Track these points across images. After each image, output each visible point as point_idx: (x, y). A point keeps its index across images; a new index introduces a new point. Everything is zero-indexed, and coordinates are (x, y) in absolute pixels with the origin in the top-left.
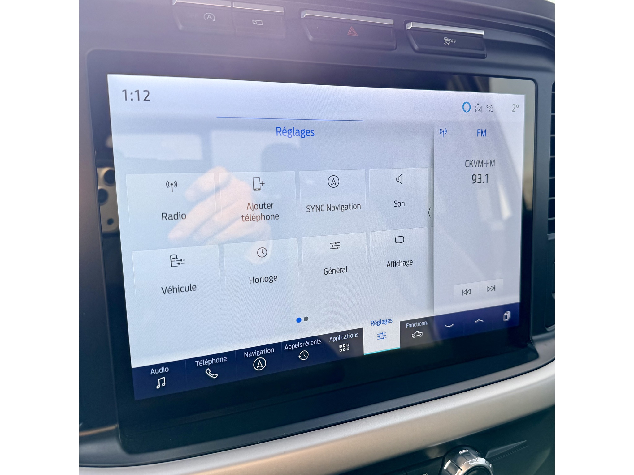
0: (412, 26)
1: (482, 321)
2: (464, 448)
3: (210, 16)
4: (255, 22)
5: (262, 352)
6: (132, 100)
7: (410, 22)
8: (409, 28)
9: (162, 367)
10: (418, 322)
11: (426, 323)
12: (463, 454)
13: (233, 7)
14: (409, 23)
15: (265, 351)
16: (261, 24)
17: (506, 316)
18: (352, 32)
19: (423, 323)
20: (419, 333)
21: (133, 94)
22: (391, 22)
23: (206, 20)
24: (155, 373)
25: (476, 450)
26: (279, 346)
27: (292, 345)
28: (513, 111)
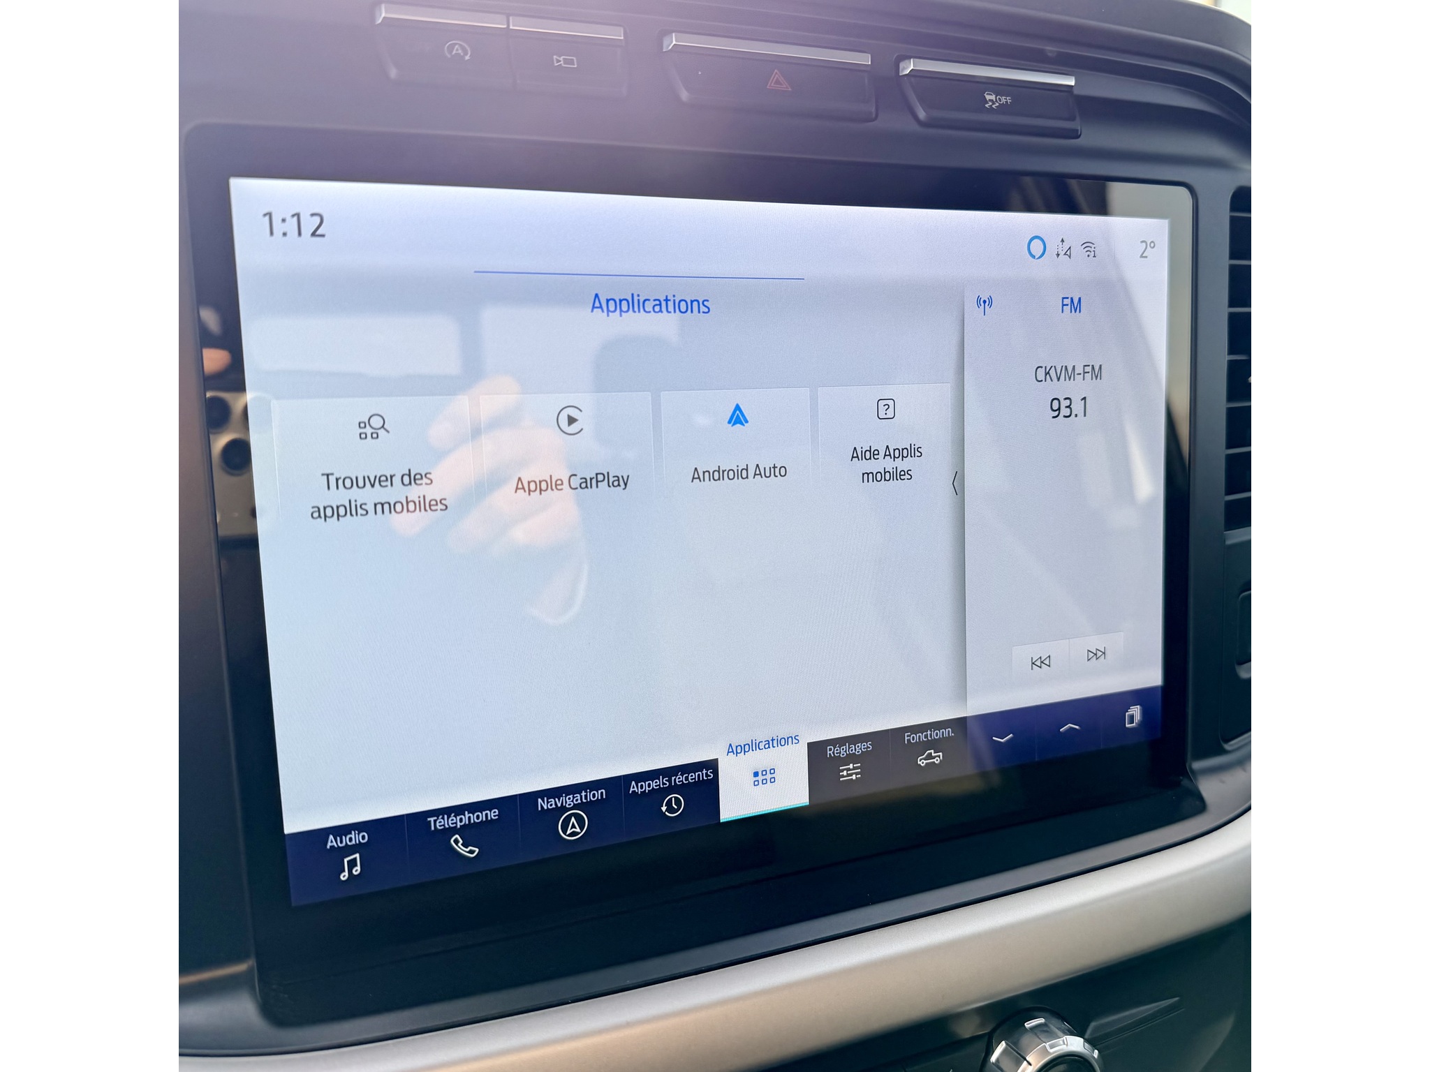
0: (912, 68)
1: (1077, 727)
2: (1036, 1014)
3: (459, 48)
4: (559, 60)
5: (579, 798)
6: (285, 234)
7: (909, 58)
8: (907, 72)
9: (353, 832)
10: (931, 731)
11: (949, 731)
12: (1032, 1029)
13: (511, 27)
14: (907, 61)
15: (586, 796)
16: (574, 65)
17: (1132, 717)
18: (778, 82)
19: (943, 732)
20: (933, 755)
21: (287, 220)
22: (865, 59)
23: (449, 56)
24: (336, 846)
25: (1063, 1019)
26: (616, 785)
27: (647, 783)
28: (1142, 256)
